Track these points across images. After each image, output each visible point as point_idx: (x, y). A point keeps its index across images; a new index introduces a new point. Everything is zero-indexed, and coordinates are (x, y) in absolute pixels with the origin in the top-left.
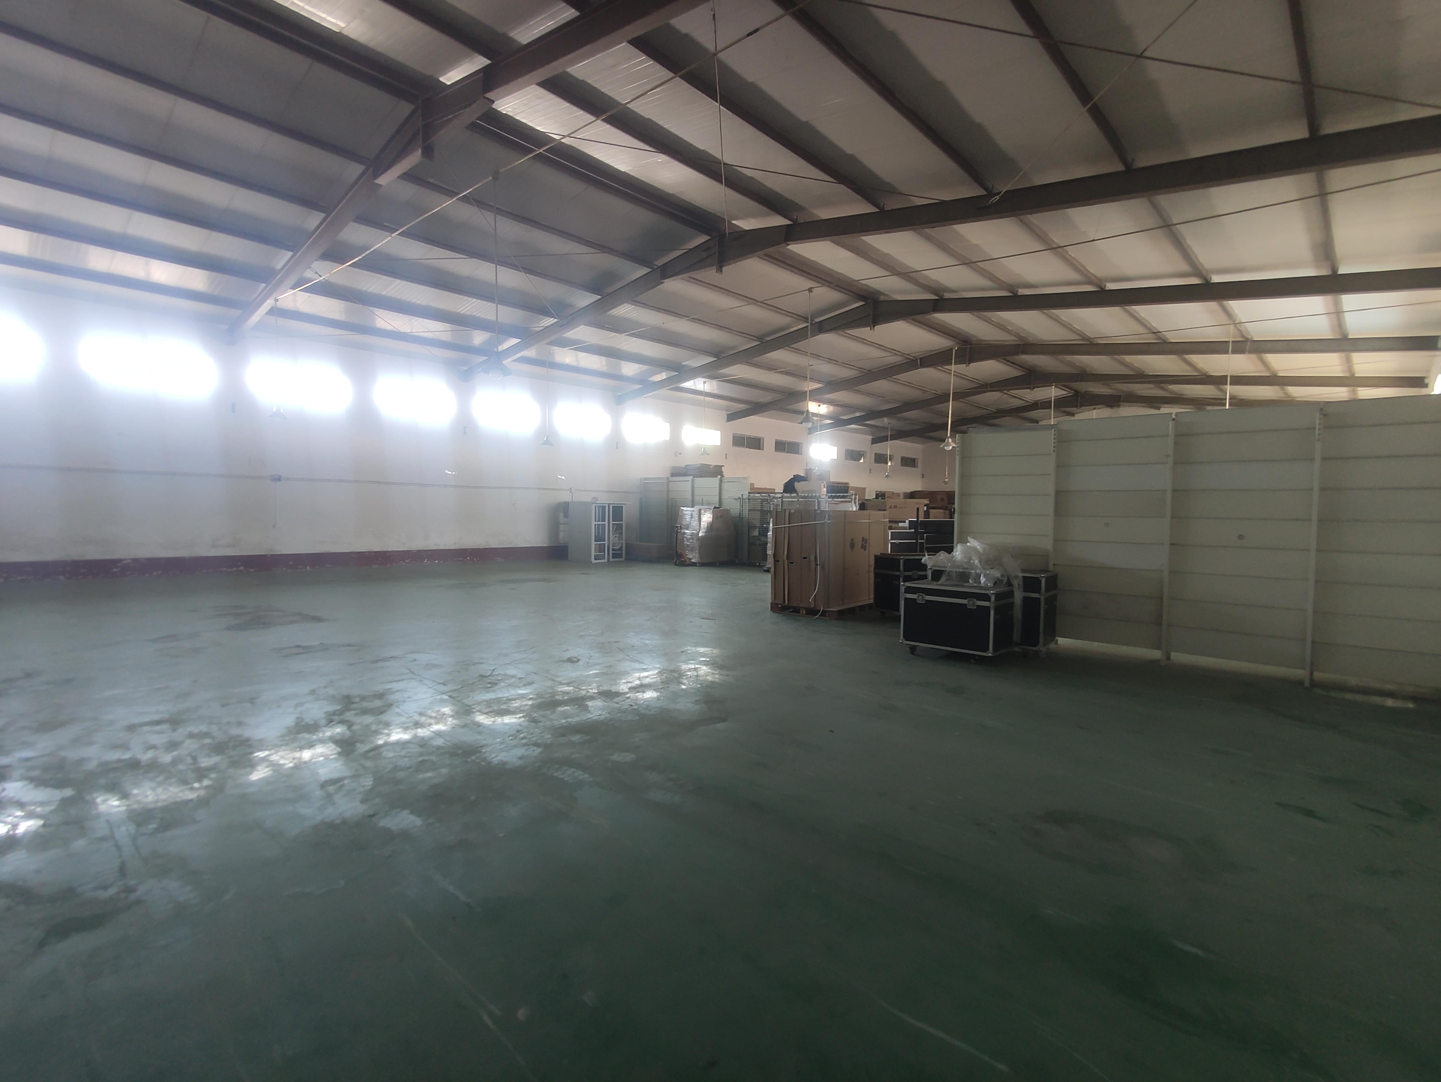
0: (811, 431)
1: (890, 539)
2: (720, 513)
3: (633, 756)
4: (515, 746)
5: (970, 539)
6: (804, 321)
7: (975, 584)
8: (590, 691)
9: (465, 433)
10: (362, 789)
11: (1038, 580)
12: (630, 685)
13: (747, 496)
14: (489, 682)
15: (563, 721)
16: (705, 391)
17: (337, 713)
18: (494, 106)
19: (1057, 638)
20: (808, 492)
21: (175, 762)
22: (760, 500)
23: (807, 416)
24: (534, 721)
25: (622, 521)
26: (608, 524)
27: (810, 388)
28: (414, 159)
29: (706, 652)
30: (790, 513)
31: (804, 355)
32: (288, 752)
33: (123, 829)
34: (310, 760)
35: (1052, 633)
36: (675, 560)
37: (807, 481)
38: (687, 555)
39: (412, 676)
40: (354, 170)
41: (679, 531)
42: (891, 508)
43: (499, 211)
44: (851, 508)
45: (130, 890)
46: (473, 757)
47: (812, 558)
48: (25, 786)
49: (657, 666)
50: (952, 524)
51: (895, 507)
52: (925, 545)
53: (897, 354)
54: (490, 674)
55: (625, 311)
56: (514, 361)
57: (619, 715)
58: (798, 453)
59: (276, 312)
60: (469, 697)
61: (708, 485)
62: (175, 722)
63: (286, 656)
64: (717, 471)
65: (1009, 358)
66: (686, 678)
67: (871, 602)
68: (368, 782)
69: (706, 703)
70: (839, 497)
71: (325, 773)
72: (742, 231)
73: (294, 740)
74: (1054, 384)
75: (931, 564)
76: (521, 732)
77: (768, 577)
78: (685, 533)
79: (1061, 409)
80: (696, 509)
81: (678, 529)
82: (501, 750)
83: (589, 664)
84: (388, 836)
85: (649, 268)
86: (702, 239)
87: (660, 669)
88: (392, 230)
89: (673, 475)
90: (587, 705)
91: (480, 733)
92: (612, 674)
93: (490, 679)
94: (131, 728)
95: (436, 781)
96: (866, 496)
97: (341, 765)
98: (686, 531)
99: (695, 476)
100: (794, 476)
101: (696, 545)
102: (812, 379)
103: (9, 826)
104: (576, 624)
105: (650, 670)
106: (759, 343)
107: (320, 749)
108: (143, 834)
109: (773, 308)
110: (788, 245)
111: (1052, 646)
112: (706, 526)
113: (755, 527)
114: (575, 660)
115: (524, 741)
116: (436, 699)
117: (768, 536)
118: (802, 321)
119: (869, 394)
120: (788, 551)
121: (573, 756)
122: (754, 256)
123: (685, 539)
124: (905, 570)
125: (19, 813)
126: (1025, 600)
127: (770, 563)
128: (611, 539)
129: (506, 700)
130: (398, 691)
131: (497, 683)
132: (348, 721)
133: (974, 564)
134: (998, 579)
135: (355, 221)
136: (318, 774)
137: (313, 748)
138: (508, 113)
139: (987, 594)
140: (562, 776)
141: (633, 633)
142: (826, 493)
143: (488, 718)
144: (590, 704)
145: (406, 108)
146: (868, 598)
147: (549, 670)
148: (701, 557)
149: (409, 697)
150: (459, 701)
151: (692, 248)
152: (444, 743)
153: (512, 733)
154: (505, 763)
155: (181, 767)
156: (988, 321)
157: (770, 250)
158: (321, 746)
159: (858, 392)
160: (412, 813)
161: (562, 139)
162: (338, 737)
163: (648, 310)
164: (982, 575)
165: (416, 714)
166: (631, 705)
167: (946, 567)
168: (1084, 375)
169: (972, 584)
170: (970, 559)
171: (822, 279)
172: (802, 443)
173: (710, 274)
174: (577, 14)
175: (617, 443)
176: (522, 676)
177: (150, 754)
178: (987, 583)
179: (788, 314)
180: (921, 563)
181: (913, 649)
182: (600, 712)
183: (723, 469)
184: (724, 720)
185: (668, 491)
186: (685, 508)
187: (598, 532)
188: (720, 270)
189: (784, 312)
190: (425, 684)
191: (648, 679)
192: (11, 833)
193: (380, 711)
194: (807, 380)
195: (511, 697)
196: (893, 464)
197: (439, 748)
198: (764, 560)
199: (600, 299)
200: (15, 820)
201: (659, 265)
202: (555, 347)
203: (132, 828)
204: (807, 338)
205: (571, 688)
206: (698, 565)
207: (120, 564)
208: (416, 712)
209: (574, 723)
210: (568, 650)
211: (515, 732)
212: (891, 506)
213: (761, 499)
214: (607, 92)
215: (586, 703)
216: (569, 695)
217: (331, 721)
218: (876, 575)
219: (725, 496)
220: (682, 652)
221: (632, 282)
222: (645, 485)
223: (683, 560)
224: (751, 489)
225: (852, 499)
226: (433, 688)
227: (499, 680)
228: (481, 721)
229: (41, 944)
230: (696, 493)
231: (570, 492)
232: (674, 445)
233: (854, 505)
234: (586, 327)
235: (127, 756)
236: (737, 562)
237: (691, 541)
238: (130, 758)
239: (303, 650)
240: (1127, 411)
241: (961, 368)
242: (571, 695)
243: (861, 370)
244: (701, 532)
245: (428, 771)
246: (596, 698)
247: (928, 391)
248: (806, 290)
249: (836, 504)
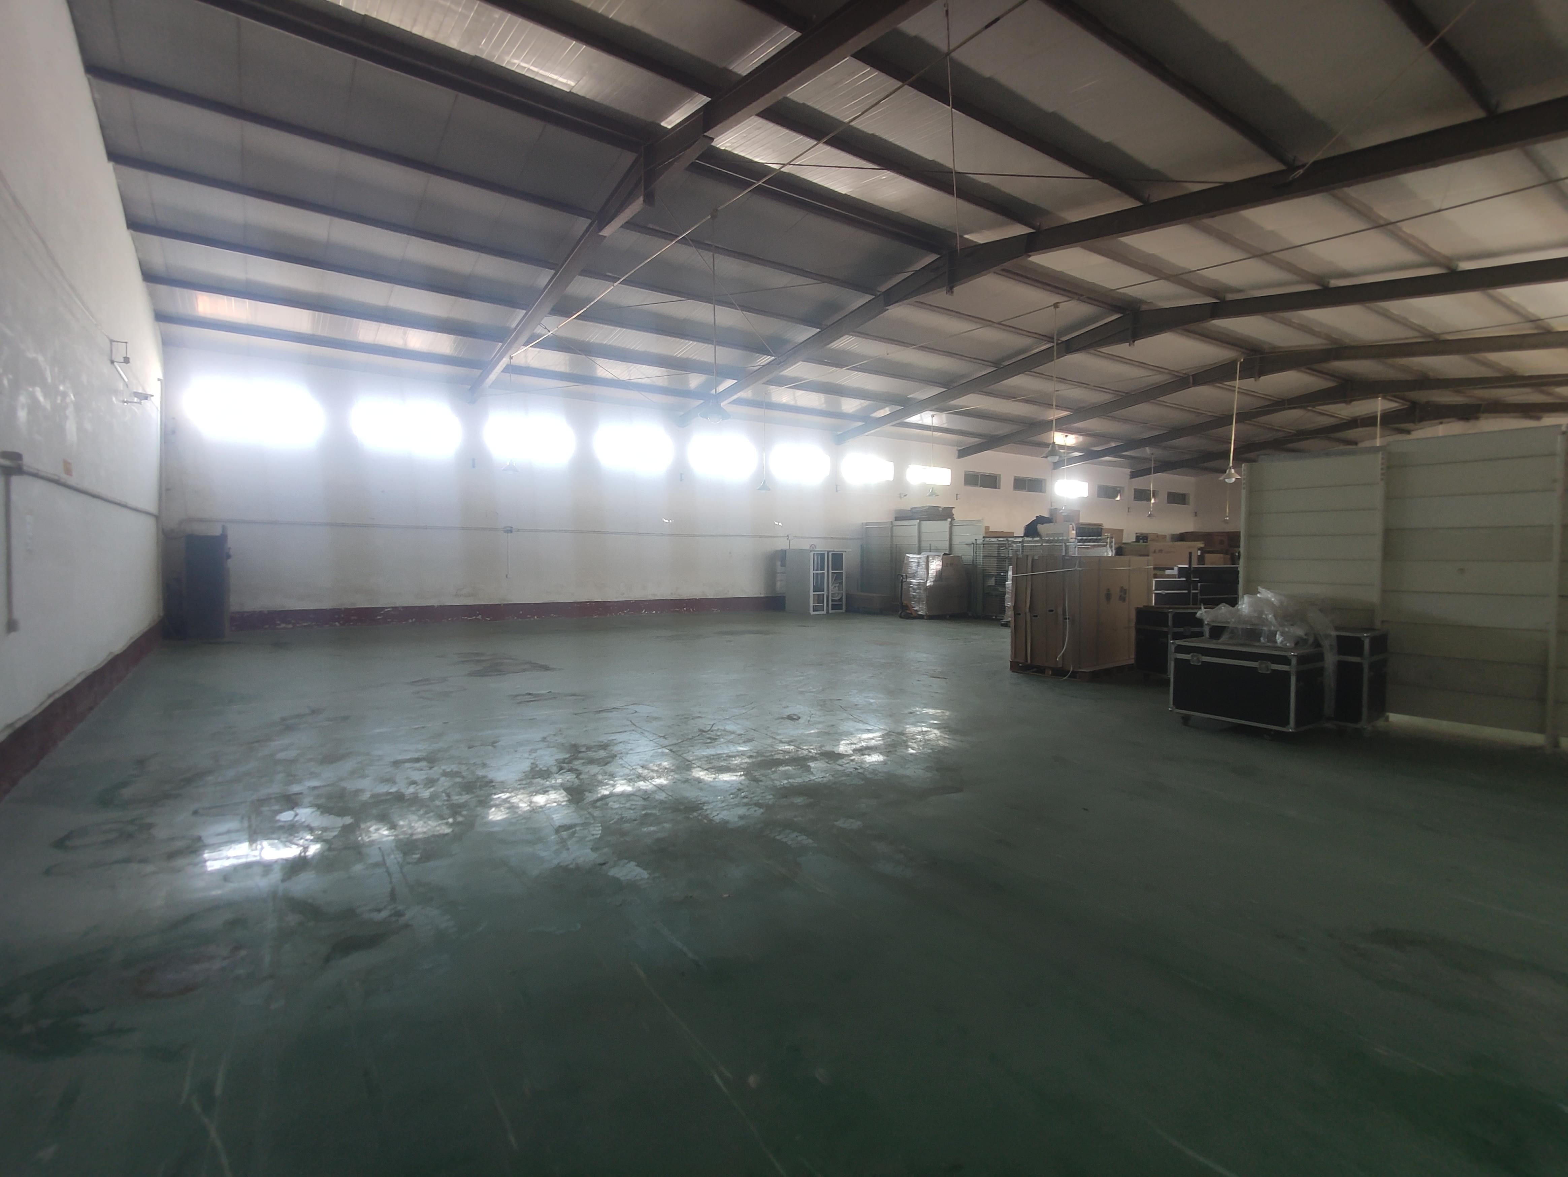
0: (1056, 466)
1: (1154, 589)
2: (950, 559)
3: (859, 823)
4: (737, 805)
5: (1260, 589)
6: (1049, 341)
7: (1269, 644)
8: (812, 751)
9: (681, 480)
10: (592, 838)
11: (1359, 642)
12: (854, 747)
13: (982, 541)
14: (709, 737)
15: (785, 782)
16: (933, 425)
17: (566, 761)
18: (713, 144)
19: (1388, 714)
20: (1054, 535)
21: (433, 797)
22: (997, 546)
23: (1054, 449)
24: (756, 780)
25: (842, 570)
26: (828, 572)
27: (1057, 416)
28: (637, 206)
29: (937, 714)
30: (1033, 560)
31: (1048, 379)
32: (526, 795)
33: (392, 857)
34: (546, 805)
35: (1380, 707)
36: (900, 612)
37: (1052, 522)
38: (913, 607)
39: (633, 728)
40: (582, 224)
41: (904, 580)
42: (1155, 552)
43: (717, 250)
44: (1106, 554)
45: (399, 914)
46: (695, 814)
47: (1060, 611)
48: (313, 812)
49: (882, 728)
50: (1236, 572)
51: (1161, 551)
52: (1199, 597)
53: (1163, 372)
54: (709, 729)
55: (847, 343)
56: (730, 403)
57: (843, 778)
58: (1041, 491)
59: (511, 369)
60: (689, 752)
61: (937, 529)
62: (431, 760)
63: (520, 703)
64: (946, 514)
65: (1316, 366)
66: (915, 742)
67: (1131, 663)
68: (597, 831)
69: (937, 770)
70: (1090, 541)
71: (559, 818)
72: (975, 246)
73: (530, 784)
74: (1381, 395)
75: (1208, 620)
76: (742, 791)
77: (1007, 632)
78: (911, 583)
79: (1391, 426)
80: (923, 555)
81: (903, 578)
82: (723, 809)
83: (810, 723)
84: (618, 886)
85: (872, 295)
86: (931, 258)
87: (886, 730)
88: (614, 280)
89: (897, 519)
90: (809, 766)
91: (701, 789)
92: (834, 734)
93: (709, 734)
94: (396, 764)
95: (659, 835)
96: (1124, 539)
97: (572, 812)
98: (912, 580)
99: (922, 520)
100: (1037, 517)
101: (924, 595)
102: (1059, 407)
103: (301, 848)
104: (795, 679)
105: (876, 731)
106: (995, 369)
107: (553, 795)
108: (409, 863)
109: (1011, 329)
110: (1030, 256)
111: (1380, 724)
112: (934, 575)
113: (990, 576)
114: (794, 717)
115: (745, 800)
116: (657, 752)
117: (1007, 586)
118: (1046, 341)
119: (1126, 420)
120: (1031, 601)
121: (795, 819)
122: (989, 273)
123: (911, 589)
124: (1175, 626)
125: (309, 837)
126: (1341, 665)
127: (1009, 616)
128: (830, 589)
129: (726, 756)
130: (621, 742)
131: (716, 739)
132: (576, 770)
133: (1267, 619)
134: (1301, 638)
135: (580, 275)
136: (553, 818)
137: (547, 793)
138: (727, 149)
139: (1286, 656)
140: (784, 840)
141: (856, 691)
142: (1075, 537)
143: (708, 775)
144: (812, 764)
145: (629, 158)
146: (1127, 657)
147: (768, 727)
148: (929, 608)
149: (631, 749)
150: (680, 756)
151: (918, 269)
152: (665, 798)
153: (733, 791)
154: (727, 822)
155: (438, 803)
156: (1288, 323)
157: (1007, 265)
158: (554, 792)
159: (1113, 418)
160: (638, 865)
161: (782, 168)
162: (569, 785)
163: (871, 341)
164: (1278, 633)
165: (638, 767)
166: (856, 769)
167: (1229, 623)
168: (1425, 382)
169: (1264, 643)
170: (1262, 612)
171: (1069, 291)
172: (1045, 480)
173: (939, 296)
174: (799, 34)
175: (837, 486)
176: (742, 732)
177: (412, 789)
178: (1285, 642)
179: (1029, 334)
180: (1196, 618)
181: (1186, 720)
182: (823, 774)
183: (954, 511)
184: (959, 790)
185: (892, 536)
186: (911, 556)
187: (817, 582)
188: (950, 290)
189: (1025, 333)
190: (646, 737)
191: (873, 741)
192: (303, 854)
193: (605, 762)
194: (1052, 408)
195: (730, 754)
196: (1157, 501)
197: (661, 802)
198: (1000, 613)
199: (820, 332)
200: (306, 843)
201: (884, 290)
202: (772, 387)
203: (399, 856)
204: (1053, 360)
205: (792, 747)
206: (925, 618)
207: (382, 612)
208: (638, 765)
209: (795, 784)
210: (788, 707)
211: (736, 790)
212: (1155, 550)
213: (998, 544)
214: (828, 113)
215: (808, 764)
216: (791, 754)
217: (561, 769)
218: (1138, 631)
219: (956, 540)
220: (911, 713)
221: (852, 312)
222: (866, 530)
223: (908, 611)
224: (986, 533)
225: (1107, 542)
226: (655, 741)
227: (719, 736)
228: (702, 777)
229: (328, 959)
230: (923, 538)
231: (788, 539)
232: (898, 486)
233: (1109, 550)
234: (805, 363)
235: (393, 790)
236: (970, 615)
237: (918, 591)
238: (396, 792)
239: (534, 698)
240: (1490, 424)
241: (1250, 384)
242: (793, 754)
243: (1117, 393)
244: (928, 581)
245: (651, 825)
246: (819, 759)
247: (1202, 414)
248: (1051, 306)
249: (1088, 548)
